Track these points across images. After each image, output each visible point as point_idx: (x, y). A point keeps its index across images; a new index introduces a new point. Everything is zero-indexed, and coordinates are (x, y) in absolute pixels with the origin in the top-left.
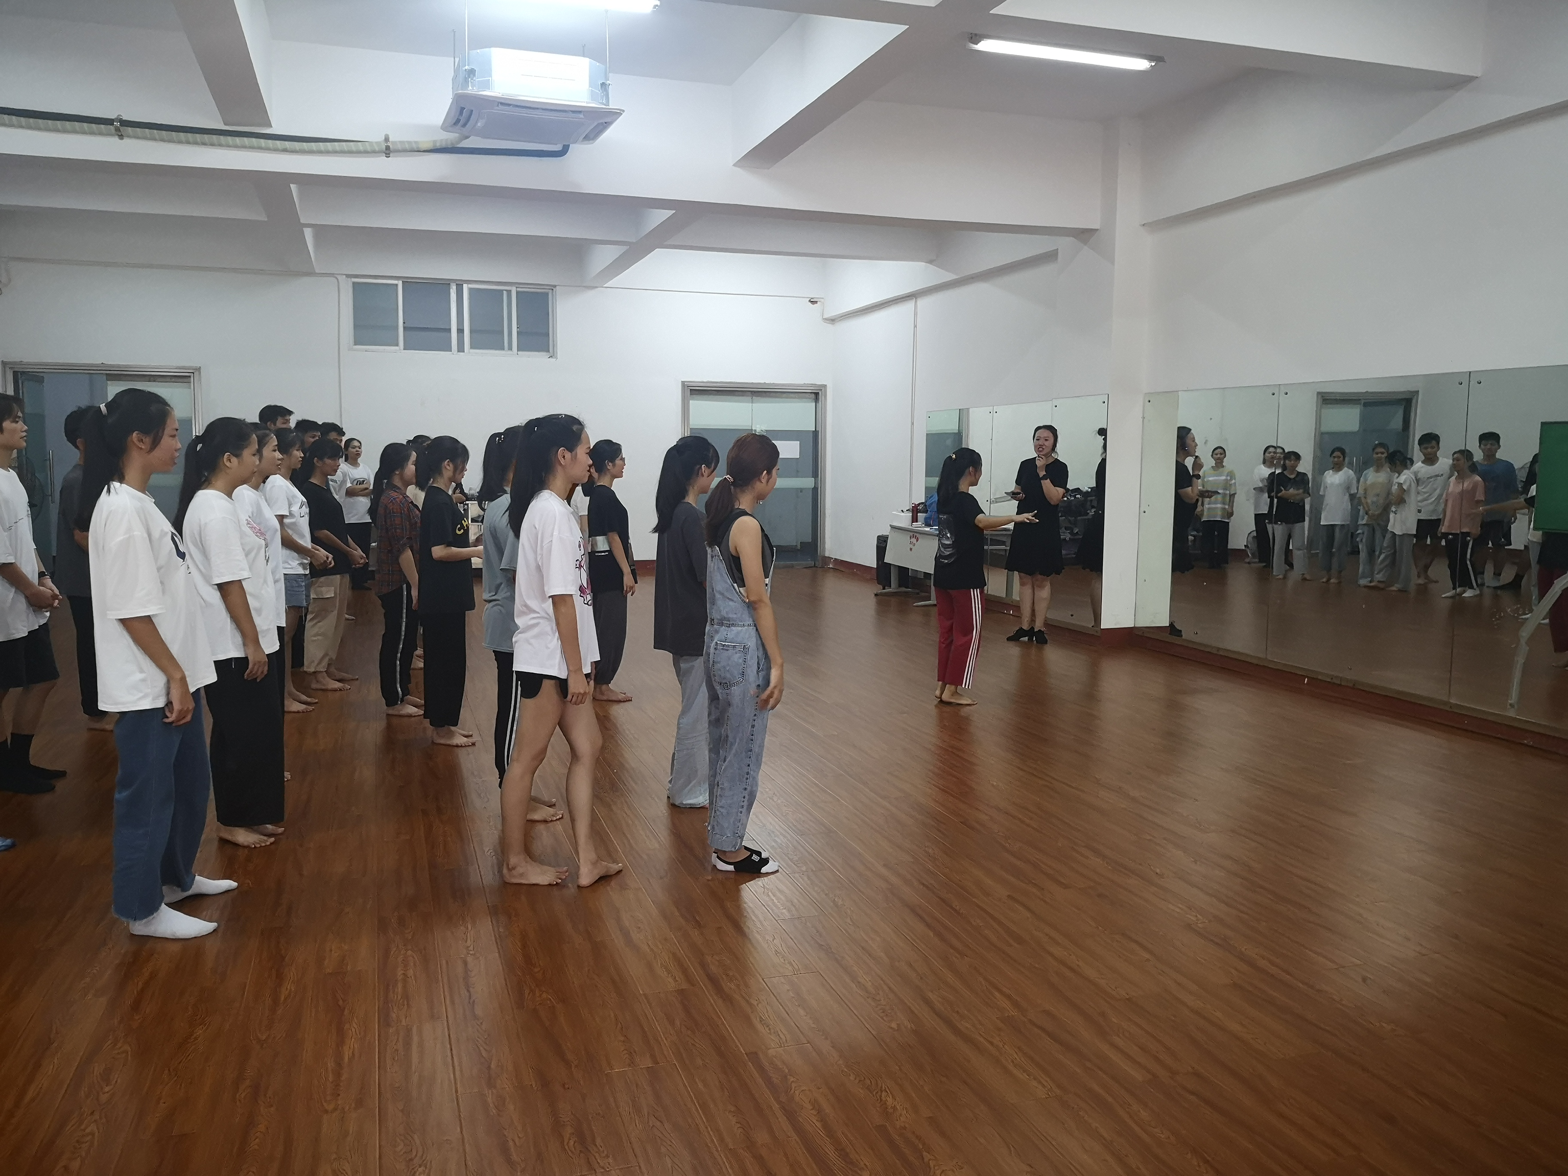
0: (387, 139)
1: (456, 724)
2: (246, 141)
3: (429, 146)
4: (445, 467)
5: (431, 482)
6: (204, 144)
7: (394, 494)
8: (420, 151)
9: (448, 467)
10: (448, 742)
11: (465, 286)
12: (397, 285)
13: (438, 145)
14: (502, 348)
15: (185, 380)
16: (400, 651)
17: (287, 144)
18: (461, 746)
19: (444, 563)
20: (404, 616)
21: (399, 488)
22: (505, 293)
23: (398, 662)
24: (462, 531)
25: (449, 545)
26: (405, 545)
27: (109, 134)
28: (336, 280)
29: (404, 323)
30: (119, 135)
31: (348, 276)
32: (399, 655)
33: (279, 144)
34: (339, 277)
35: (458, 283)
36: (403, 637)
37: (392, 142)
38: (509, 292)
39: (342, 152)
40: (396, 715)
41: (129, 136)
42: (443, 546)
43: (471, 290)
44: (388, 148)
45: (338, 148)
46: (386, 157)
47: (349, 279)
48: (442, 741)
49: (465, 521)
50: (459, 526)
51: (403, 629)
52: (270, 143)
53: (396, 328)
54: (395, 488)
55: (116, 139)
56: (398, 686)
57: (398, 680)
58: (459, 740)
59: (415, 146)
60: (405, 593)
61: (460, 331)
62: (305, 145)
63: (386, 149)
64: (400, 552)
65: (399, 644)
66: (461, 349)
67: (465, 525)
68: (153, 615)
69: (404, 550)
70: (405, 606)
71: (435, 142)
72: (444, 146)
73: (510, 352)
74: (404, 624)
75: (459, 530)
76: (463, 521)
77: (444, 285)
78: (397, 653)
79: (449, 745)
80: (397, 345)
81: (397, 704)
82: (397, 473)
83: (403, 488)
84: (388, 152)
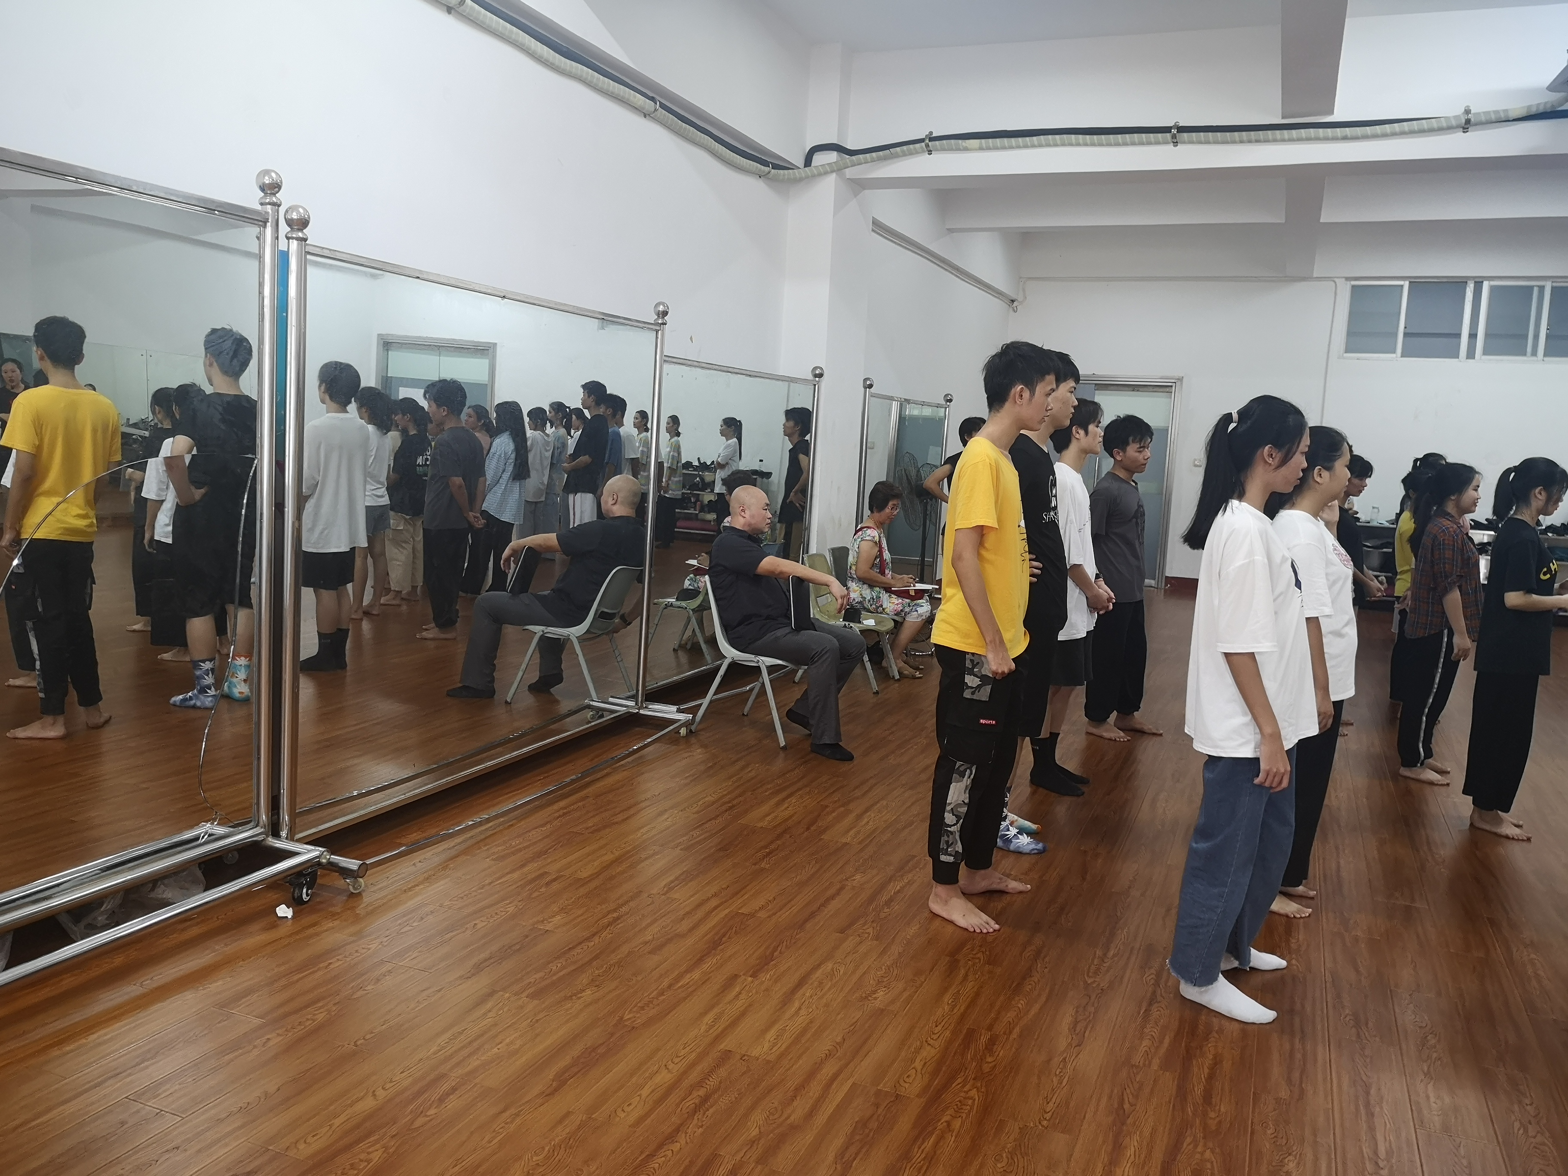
0: (1467, 111)
1: (1507, 810)
2: (1303, 132)
3: (1523, 113)
4: (1536, 497)
5: (1512, 512)
6: (1257, 141)
7: (1446, 523)
8: (1509, 121)
9: (1539, 496)
10: (1494, 830)
11: (1486, 285)
12: (1402, 286)
13: (1534, 111)
14: (1524, 354)
15: (1168, 390)
16: (1429, 705)
17: (1348, 131)
18: (1513, 838)
19: (1519, 613)
20: (1441, 665)
21: (1452, 516)
22: (1536, 290)
23: (1424, 718)
24: (1548, 576)
25: (1530, 591)
26: (1454, 583)
27: (1166, 143)
28: (1334, 285)
29: (1405, 328)
30: (1174, 142)
31: (1348, 279)
32: (1427, 710)
33: (1339, 131)
34: (1336, 280)
35: (1477, 280)
36: (1435, 690)
37: (1474, 114)
38: (1542, 289)
39: (1412, 133)
40: (1413, 779)
41: (1184, 143)
42: (1521, 592)
43: (1493, 289)
44: (1468, 121)
45: (1406, 129)
46: (1464, 132)
47: (1348, 282)
48: (1487, 827)
49: (1554, 564)
50: (1545, 569)
51: (1437, 680)
52: (1329, 132)
53: (1396, 335)
54: (1446, 515)
55: (1171, 146)
56: (1421, 745)
57: (1422, 739)
58: (1508, 830)
59: (1503, 116)
60: (1446, 640)
61: (1473, 336)
62: (1368, 130)
63: (1465, 124)
64: (1446, 591)
65: (1428, 698)
66: (1471, 355)
67: (1553, 570)
68: (1259, 653)
69: (1451, 590)
70: (1443, 655)
71: (1529, 107)
72: (1541, 109)
73: (1534, 358)
74: (1438, 675)
75: (1545, 574)
76: (1551, 564)
77: (1460, 283)
78: (1425, 708)
79: (1496, 834)
80: (1394, 352)
81: (1416, 766)
82: (1453, 498)
83: (1456, 516)
84: (1467, 125)
